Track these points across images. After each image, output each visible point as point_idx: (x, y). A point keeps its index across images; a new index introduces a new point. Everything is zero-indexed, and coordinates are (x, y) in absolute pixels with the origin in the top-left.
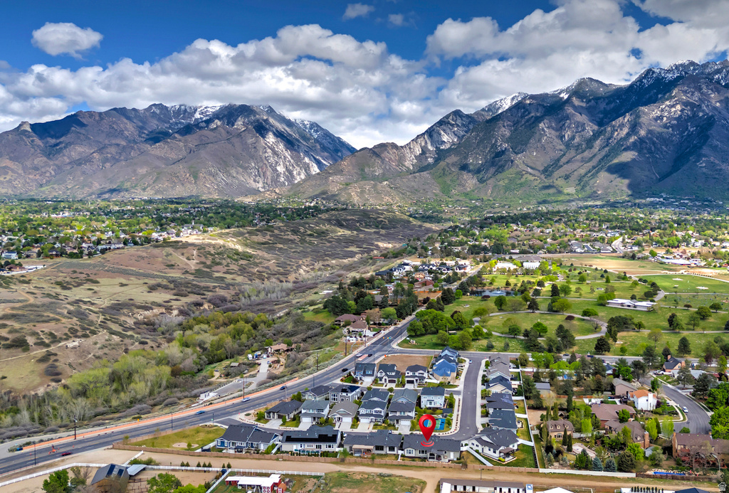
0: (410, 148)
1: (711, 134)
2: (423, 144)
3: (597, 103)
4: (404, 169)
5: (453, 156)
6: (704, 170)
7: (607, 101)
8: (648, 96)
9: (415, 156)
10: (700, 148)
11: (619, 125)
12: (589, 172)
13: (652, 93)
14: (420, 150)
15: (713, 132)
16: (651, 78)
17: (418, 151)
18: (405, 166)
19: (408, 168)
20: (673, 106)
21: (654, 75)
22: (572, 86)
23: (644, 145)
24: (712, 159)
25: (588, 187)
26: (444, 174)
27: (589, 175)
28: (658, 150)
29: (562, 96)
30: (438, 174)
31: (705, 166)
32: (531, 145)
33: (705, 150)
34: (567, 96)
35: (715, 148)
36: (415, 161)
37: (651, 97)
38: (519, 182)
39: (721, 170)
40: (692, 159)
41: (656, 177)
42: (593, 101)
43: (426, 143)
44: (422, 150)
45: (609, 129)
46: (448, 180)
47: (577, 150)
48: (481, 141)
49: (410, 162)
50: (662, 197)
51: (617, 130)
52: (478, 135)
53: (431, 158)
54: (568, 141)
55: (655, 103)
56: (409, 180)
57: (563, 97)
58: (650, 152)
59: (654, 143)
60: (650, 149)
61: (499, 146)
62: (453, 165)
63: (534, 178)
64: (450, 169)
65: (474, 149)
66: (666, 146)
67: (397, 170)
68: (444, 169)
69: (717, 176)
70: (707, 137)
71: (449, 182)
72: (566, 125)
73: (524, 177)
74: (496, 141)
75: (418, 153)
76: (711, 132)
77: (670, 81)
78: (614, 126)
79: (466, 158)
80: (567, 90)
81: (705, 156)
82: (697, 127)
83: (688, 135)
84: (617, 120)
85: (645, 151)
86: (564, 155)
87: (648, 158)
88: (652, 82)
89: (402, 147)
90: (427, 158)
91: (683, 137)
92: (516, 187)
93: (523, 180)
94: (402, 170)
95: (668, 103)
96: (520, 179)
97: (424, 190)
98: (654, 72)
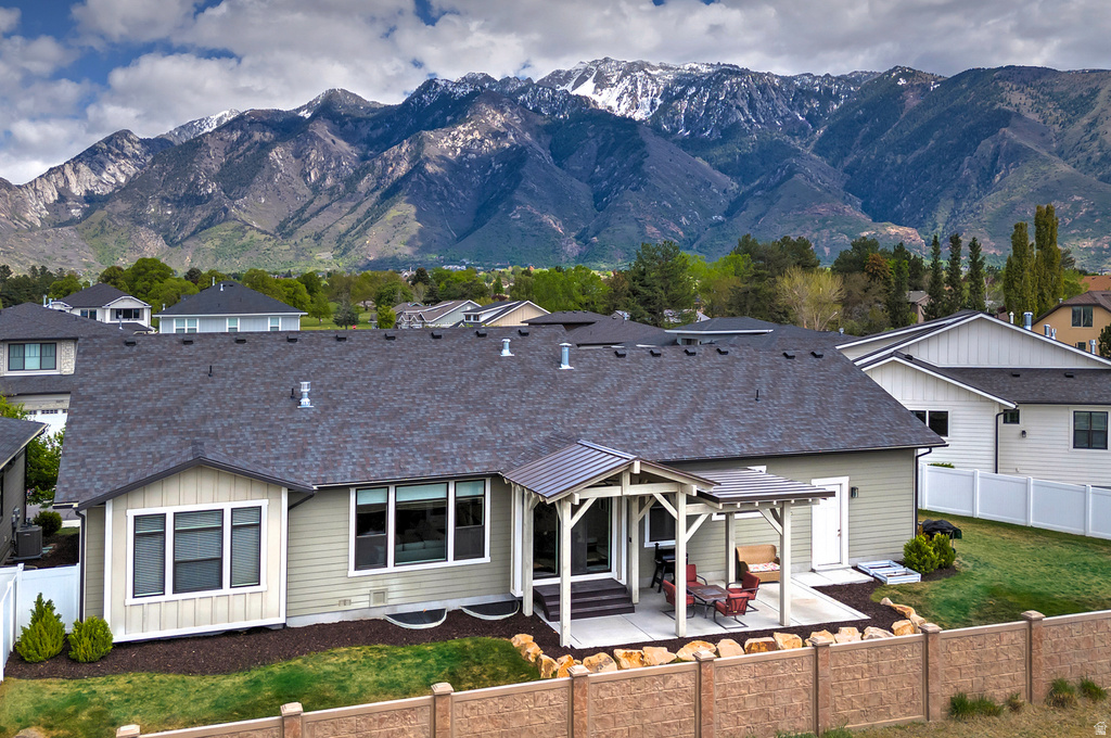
0: (36, 190)
1: (524, 173)
2: (61, 184)
3: (356, 127)
4: (23, 225)
5: (119, 201)
6: (520, 224)
7: (371, 124)
8: (431, 119)
9: (45, 204)
10: (511, 192)
11: (394, 158)
12: (353, 228)
13: (437, 114)
14: (56, 194)
15: (526, 170)
16: (434, 93)
17: (51, 195)
18: (27, 221)
19: (31, 223)
20: (471, 133)
21: (438, 89)
22: (316, 100)
23: (432, 188)
24: (529, 208)
25: (353, 250)
26: (102, 231)
27: (353, 232)
28: (453, 195)
29: (301, 114)
30: (92, 230)
31: (520, 219)
32: (257, 186)
33: (518, 195)
34: (309, 115)
35: (530, 193)
36: (45, 212)
37: (435, 121)
38: (239, 243)
39: (541, 223)
40: (502, 207)
41: (453, 236)
42: (350, 124)
43: (67, 181)
44: (60, 195)
45: (379, 163)
46: (111, 240)
47: (331, 195)
48: (170, 178)
49: (35, 213)
50: (464, 264)
51: (391, 165)
52: (164, 169)
53: (77, 208)
54: (315, 183)
55: (442, 127)
56: (33, 239)
57: (304, 117)
58: (442, 199)
59: (446, 185)
60: (442, 193)
61: (202, 186)
62: (120, 216)
63: (264, 236)
64: (115, 223)
65: (159, 190)
66: (464, 192)
67: (8, 226)
68: (102, 223)
69: (537, 233)
70: (519, 178)
71: (112, 245)
72: (312, 156)
73: (249, 234)
74: (197, 178)
75: (52, 199)
76: (524, 170)
77: (461, 98)
78: (386, 159)
79: (143, 205)
80: (308, 106)
81: (520, 203)
82: (504, 163)
83: (493, 175)
84: (391, 150)
85: (435, 197)
86: (311, 202)
87: (440, 207)
88: (435, 98)
89: (19, 187)
90: (69, 208)
91: (485, 178)
92: (234, 251)
93: (245, 240)
94: (20, 227)
95: (461, 128)
96: (241, 238)
97: (65, 257)
98: (437, 85)
